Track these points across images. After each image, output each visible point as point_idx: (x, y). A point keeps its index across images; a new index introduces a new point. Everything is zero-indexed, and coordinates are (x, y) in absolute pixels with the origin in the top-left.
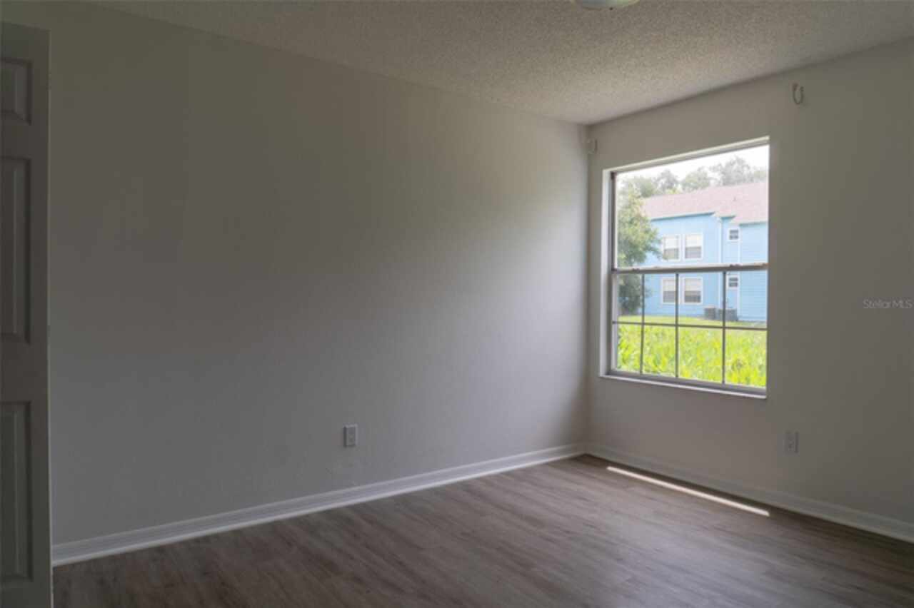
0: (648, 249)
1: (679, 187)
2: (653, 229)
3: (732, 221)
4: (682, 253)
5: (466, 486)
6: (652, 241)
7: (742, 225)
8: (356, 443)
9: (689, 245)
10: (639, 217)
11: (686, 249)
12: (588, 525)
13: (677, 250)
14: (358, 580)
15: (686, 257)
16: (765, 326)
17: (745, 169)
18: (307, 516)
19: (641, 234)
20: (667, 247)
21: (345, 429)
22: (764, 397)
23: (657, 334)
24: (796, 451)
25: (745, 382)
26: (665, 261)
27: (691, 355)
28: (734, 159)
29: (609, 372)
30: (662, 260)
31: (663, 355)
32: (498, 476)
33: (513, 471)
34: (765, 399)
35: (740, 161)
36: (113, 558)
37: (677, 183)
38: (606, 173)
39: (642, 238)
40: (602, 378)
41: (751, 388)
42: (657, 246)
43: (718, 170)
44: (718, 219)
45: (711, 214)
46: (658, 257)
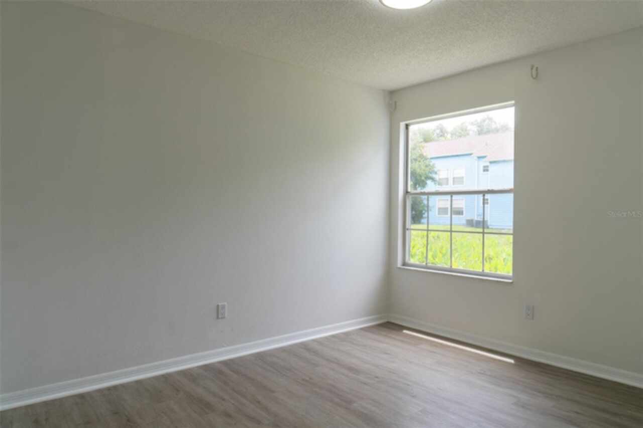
0: (428, 178)
1: (449, 136)
2: (431, 164)
3: (484, 160)
4: (451, 181)
5: (304, 346)
6: (431, 173)
7: (491, 162)
8: (226, 315)
9: (455, 176)
10: (421, 156)
11: (454, 178)
12: (390, 372)
13: (447, 179)
14: (228, 415)
15: (454, 184)
16: (511, 232)
17: (493, 123)
18: (190, 369)
19: (423, 167)
20: (441, 177)
21: (218, 306)
22: (510, 281)
23: (434, 237)
24: (533, 319)
25: (494, 270)
26: (440, 186)
27: (457, 252)
28: (486, 117)
29: (404, 264)
30: (437, 186)
31: (438, 251)
32: (326, 338)
33: (337, 334)
34: (512, 283)
35: (490, 119)
36: (46, 403)
37: (447, 133)
38: (402, 125)
39: (424, 170)
40: (400, 268)
41: (498, 274)
42: (434, 176)
43: (475, 125)
44: (476, 158)
45: (471, 154)
46: (435, 184)
